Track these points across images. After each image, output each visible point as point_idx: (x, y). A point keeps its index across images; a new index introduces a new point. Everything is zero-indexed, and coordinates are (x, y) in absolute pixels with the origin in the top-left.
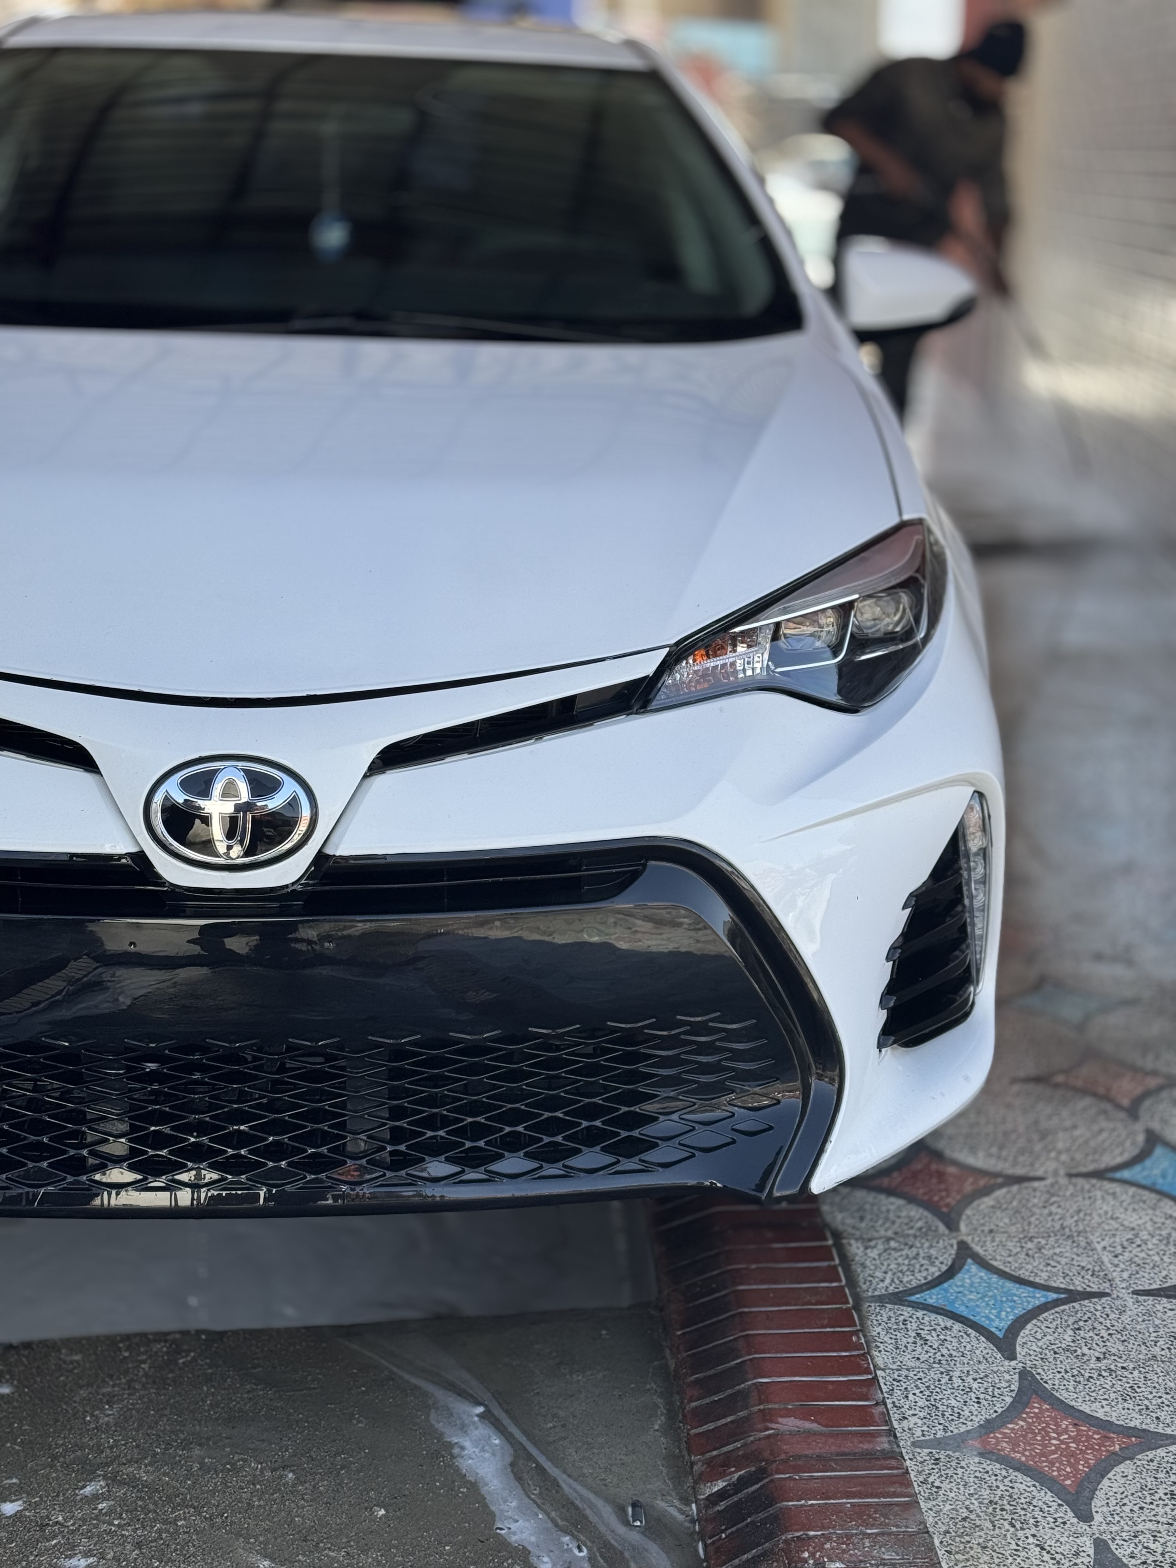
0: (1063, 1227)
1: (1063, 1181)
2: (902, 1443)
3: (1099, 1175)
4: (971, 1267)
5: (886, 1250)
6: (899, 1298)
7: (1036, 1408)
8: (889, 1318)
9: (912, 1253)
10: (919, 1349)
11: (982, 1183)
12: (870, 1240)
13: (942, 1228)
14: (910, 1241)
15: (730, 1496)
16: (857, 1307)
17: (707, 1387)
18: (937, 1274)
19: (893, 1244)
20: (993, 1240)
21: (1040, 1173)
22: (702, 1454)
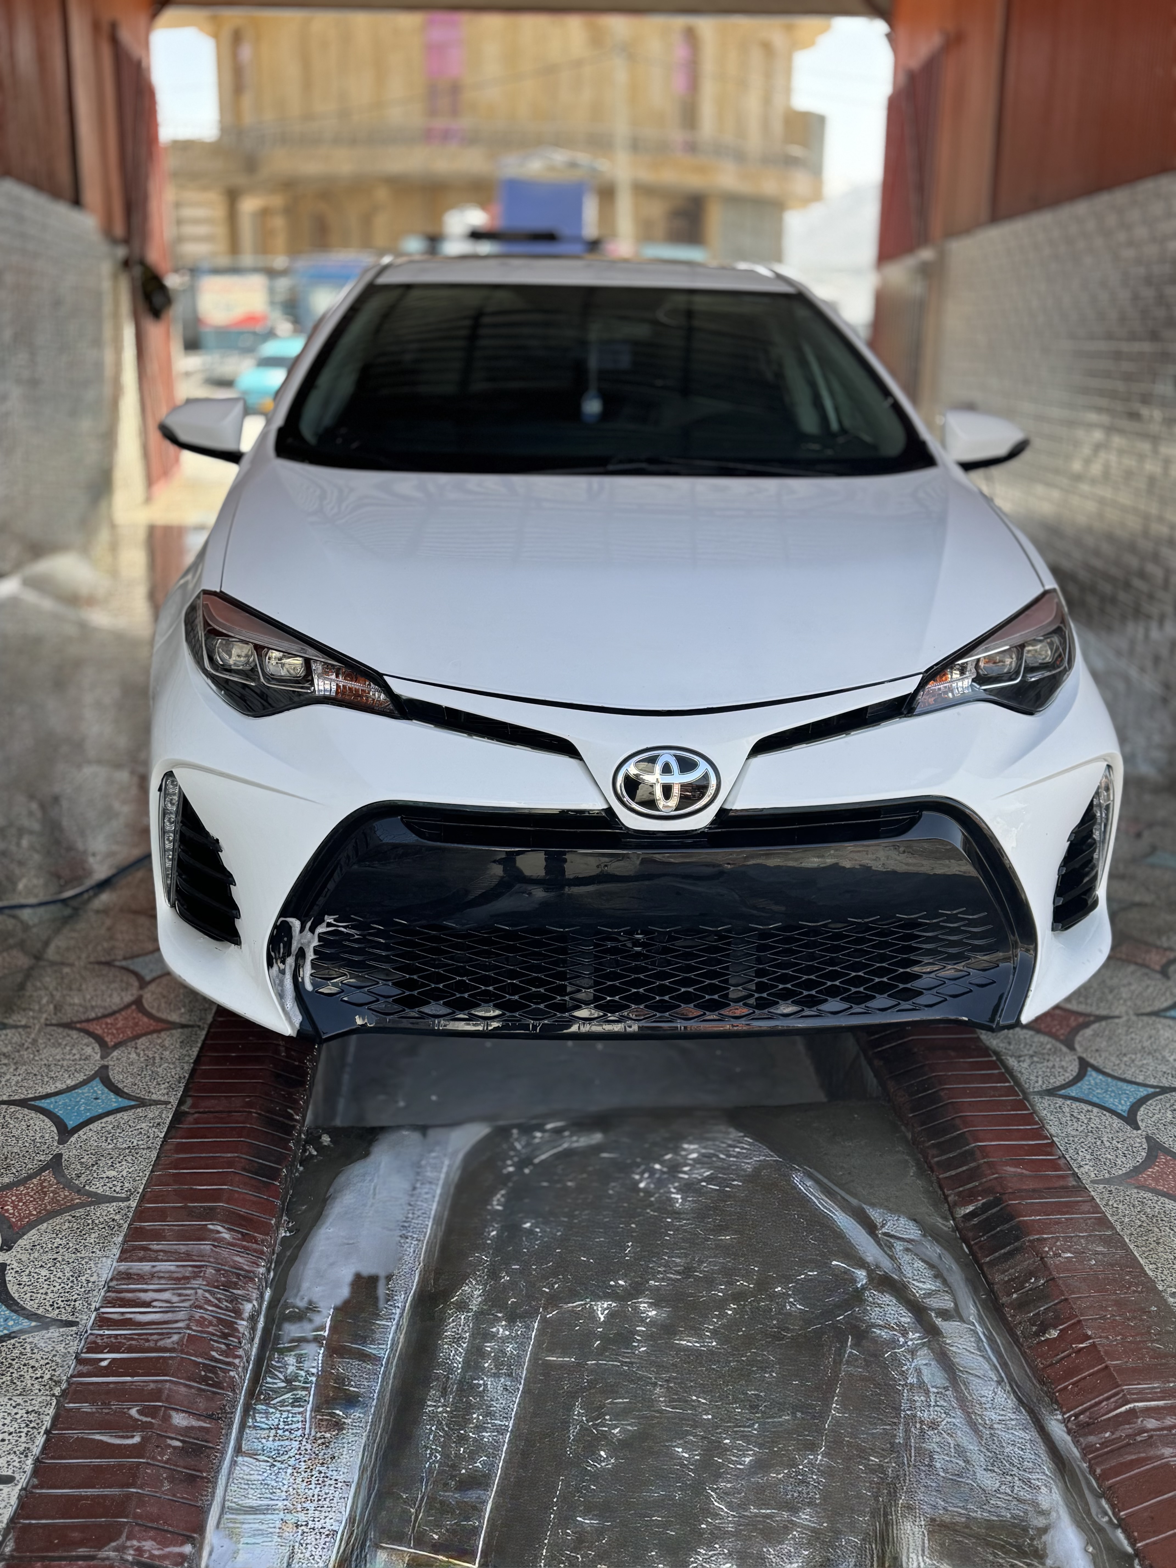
0: (1143, 1048)
1: (1134, 1018)
2: (1084, 1182)
3: (1156, 1014)
4: (1091, 1073)
5: (1032, 1063)
6: (1052, 1092)
7: (1162, 1158)
8: (1050, 1105)
9: (1050, 1064)
10: (1076, 1124)
11: (1081, 1020)
12: (1020, 1057)
13: (1064, 1049)
14: (1047, 1057)
15: (979, 1215)
16: (1026, 1098)
17: (942, 1148)
18: (1071, 1078)
19: (1035, 1059)
20: (1100, 1056)
21: (1117, 1013)
22: (953, 1190)
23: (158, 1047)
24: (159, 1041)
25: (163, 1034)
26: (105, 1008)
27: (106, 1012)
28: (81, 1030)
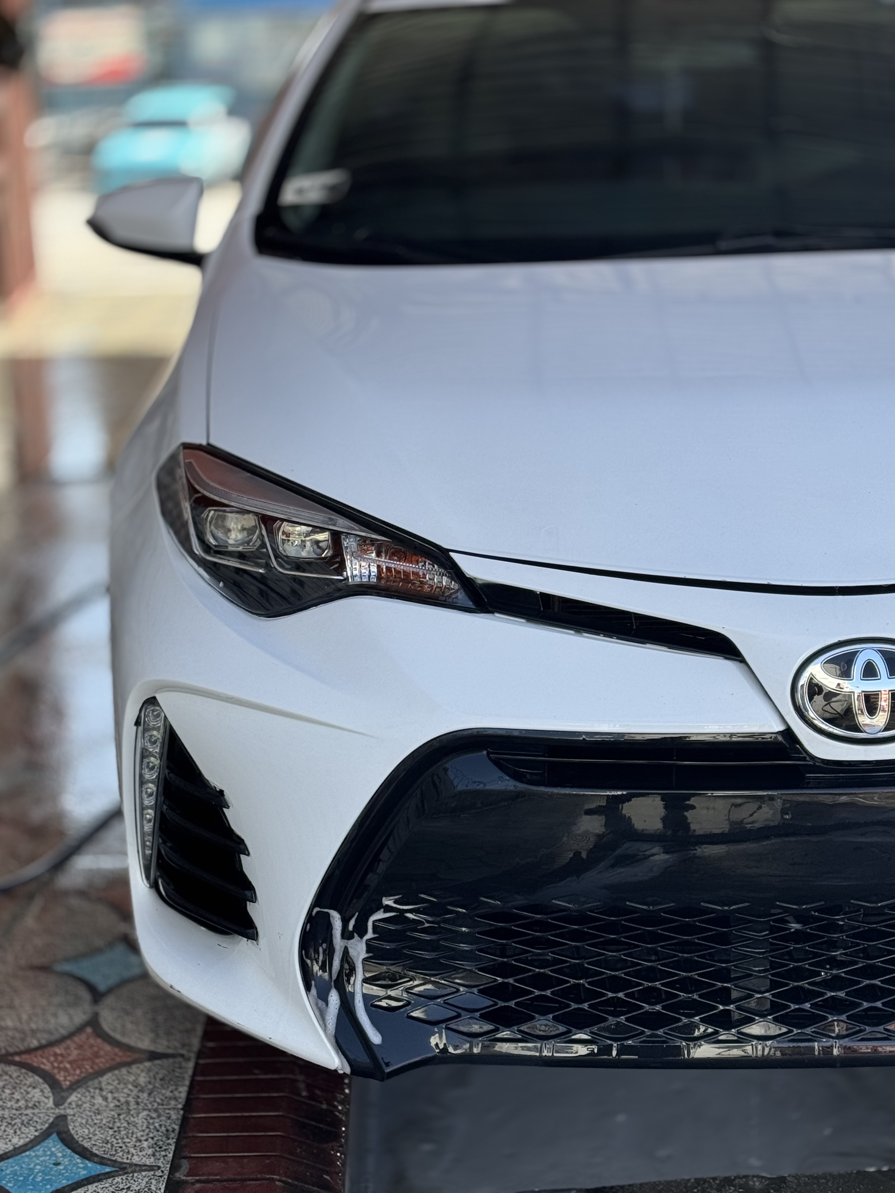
23: (130, 1087)
24: (132, 1078)
25: (134, 1069)
26: (50, 1033)
27: (53, 1038)
28: (22, 1065)
